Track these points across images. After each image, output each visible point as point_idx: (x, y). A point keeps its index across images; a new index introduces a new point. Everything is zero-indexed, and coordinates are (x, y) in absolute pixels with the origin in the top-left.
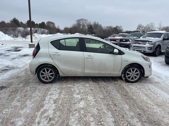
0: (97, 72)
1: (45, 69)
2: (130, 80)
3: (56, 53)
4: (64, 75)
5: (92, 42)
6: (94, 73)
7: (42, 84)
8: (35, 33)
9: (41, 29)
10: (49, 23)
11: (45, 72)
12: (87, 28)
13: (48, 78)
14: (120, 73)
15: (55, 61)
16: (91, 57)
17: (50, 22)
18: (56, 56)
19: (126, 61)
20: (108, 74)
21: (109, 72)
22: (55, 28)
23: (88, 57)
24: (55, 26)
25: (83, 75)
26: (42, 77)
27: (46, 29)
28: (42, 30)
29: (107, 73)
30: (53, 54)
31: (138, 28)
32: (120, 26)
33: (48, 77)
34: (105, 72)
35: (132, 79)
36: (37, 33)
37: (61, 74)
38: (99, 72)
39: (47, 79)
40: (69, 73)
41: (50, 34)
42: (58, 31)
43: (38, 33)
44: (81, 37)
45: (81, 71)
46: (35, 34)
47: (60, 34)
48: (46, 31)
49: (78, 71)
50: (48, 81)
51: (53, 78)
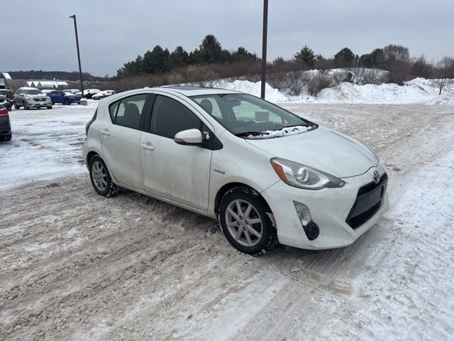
1: (97, 163)
2: (237, 238)
3: (106, 130)
4: (118, 184)
8: (345, 81)
9: (366, 69)
10: (391, 48)
13: (101, 184)
14: (212, 208)
15: (104, 149)
16: (151, 148)
17: (395, 47)
18: (105, 137)
19: (221, 172)
23: (146, 146)
24: (406, 58)
25: (145, 193)
27: (384, 69)
28: (368, 70)
30: (102, 132)
36: (352, 82)
40: (124, 181)
42: (421, 70)
43: (355, 80)
45: (138, 180)
46: (343, 83)
47: (423, 80)
48: (380, 73)
50: (102, 190)
51: (106, 184)
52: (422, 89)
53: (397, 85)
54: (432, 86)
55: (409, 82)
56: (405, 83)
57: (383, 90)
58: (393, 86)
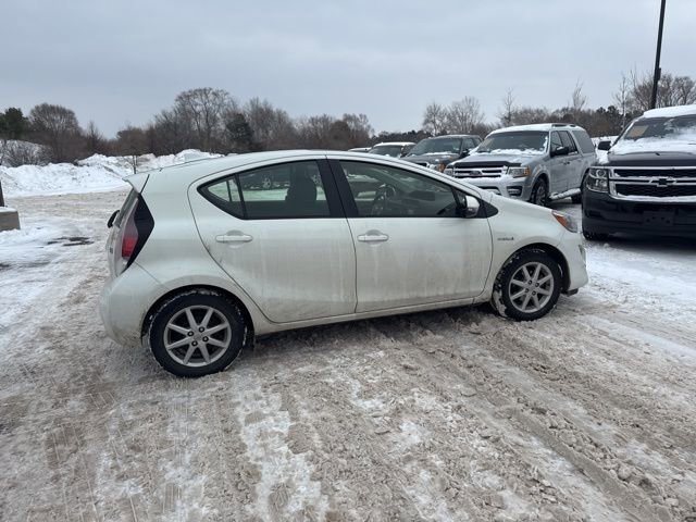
0: (405, 296)
1: (188, 311)
2: (522, 309)
3: (230, 233)
4: (272, 328)
5: (266, 184)
6: (396, 301)
7: (174, 382)
9: (8, 142)
10: (45, 110)
11: (187, 325)
12: (223, 127)
13: (205, 352)
14: (490, 288)
15: (232, 271)
16: (381, 237)
17: (52, 108)
18: (233, 247)
19: (507, 239)
20: (447, 297)
21: (450, 291)
22: (78, 133)
23: (368, 238)
24: (75, 126)
25: (353, 317)
26: (172, 350)
27: (34, 140)
28: (15, 144)
29: (441, 293)
30: (220, 238)
31: (426, 122)
32: (358, 116)
33: (202, 345)
34: (434, 294)
35: (531, 303)
37: (260, 325)
38: (414, 294)
39: (197, 355)
40: (296, 316)
41: (53, 162)
42: (94, 146)
44: (324, 157)
45: (342, 299)
47: (104, 158)
48: (36, 149)
49: (334, 303)
50: (204, 364)
51: (225, 345)
52: (111, 170)
53: (73, 166)
54: (118, 165)
55: (85, 161)
56: (80, 162)
57: (54, 174)
58: (66, 167)
